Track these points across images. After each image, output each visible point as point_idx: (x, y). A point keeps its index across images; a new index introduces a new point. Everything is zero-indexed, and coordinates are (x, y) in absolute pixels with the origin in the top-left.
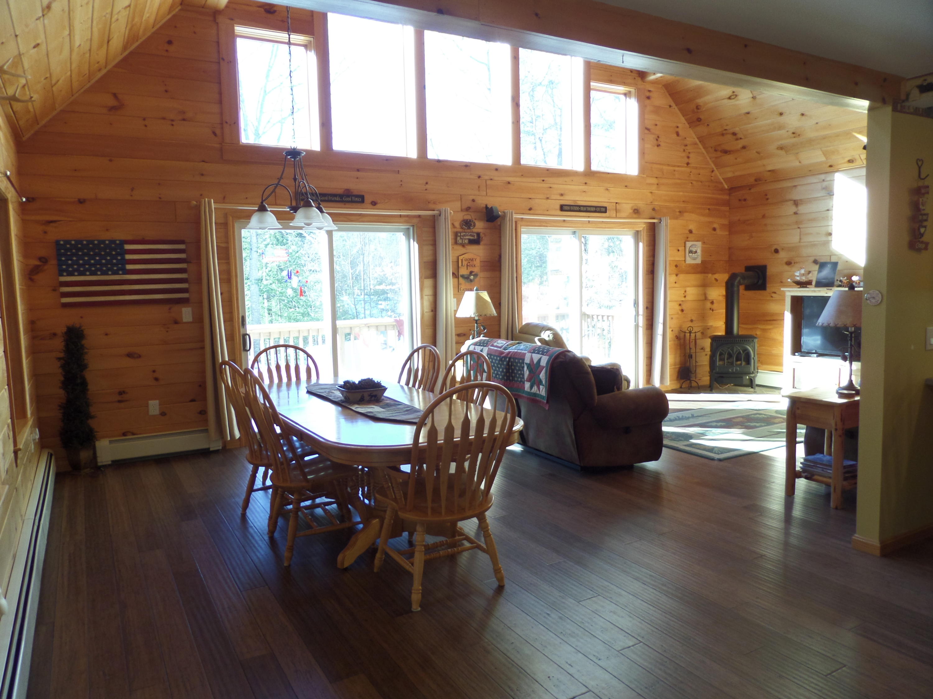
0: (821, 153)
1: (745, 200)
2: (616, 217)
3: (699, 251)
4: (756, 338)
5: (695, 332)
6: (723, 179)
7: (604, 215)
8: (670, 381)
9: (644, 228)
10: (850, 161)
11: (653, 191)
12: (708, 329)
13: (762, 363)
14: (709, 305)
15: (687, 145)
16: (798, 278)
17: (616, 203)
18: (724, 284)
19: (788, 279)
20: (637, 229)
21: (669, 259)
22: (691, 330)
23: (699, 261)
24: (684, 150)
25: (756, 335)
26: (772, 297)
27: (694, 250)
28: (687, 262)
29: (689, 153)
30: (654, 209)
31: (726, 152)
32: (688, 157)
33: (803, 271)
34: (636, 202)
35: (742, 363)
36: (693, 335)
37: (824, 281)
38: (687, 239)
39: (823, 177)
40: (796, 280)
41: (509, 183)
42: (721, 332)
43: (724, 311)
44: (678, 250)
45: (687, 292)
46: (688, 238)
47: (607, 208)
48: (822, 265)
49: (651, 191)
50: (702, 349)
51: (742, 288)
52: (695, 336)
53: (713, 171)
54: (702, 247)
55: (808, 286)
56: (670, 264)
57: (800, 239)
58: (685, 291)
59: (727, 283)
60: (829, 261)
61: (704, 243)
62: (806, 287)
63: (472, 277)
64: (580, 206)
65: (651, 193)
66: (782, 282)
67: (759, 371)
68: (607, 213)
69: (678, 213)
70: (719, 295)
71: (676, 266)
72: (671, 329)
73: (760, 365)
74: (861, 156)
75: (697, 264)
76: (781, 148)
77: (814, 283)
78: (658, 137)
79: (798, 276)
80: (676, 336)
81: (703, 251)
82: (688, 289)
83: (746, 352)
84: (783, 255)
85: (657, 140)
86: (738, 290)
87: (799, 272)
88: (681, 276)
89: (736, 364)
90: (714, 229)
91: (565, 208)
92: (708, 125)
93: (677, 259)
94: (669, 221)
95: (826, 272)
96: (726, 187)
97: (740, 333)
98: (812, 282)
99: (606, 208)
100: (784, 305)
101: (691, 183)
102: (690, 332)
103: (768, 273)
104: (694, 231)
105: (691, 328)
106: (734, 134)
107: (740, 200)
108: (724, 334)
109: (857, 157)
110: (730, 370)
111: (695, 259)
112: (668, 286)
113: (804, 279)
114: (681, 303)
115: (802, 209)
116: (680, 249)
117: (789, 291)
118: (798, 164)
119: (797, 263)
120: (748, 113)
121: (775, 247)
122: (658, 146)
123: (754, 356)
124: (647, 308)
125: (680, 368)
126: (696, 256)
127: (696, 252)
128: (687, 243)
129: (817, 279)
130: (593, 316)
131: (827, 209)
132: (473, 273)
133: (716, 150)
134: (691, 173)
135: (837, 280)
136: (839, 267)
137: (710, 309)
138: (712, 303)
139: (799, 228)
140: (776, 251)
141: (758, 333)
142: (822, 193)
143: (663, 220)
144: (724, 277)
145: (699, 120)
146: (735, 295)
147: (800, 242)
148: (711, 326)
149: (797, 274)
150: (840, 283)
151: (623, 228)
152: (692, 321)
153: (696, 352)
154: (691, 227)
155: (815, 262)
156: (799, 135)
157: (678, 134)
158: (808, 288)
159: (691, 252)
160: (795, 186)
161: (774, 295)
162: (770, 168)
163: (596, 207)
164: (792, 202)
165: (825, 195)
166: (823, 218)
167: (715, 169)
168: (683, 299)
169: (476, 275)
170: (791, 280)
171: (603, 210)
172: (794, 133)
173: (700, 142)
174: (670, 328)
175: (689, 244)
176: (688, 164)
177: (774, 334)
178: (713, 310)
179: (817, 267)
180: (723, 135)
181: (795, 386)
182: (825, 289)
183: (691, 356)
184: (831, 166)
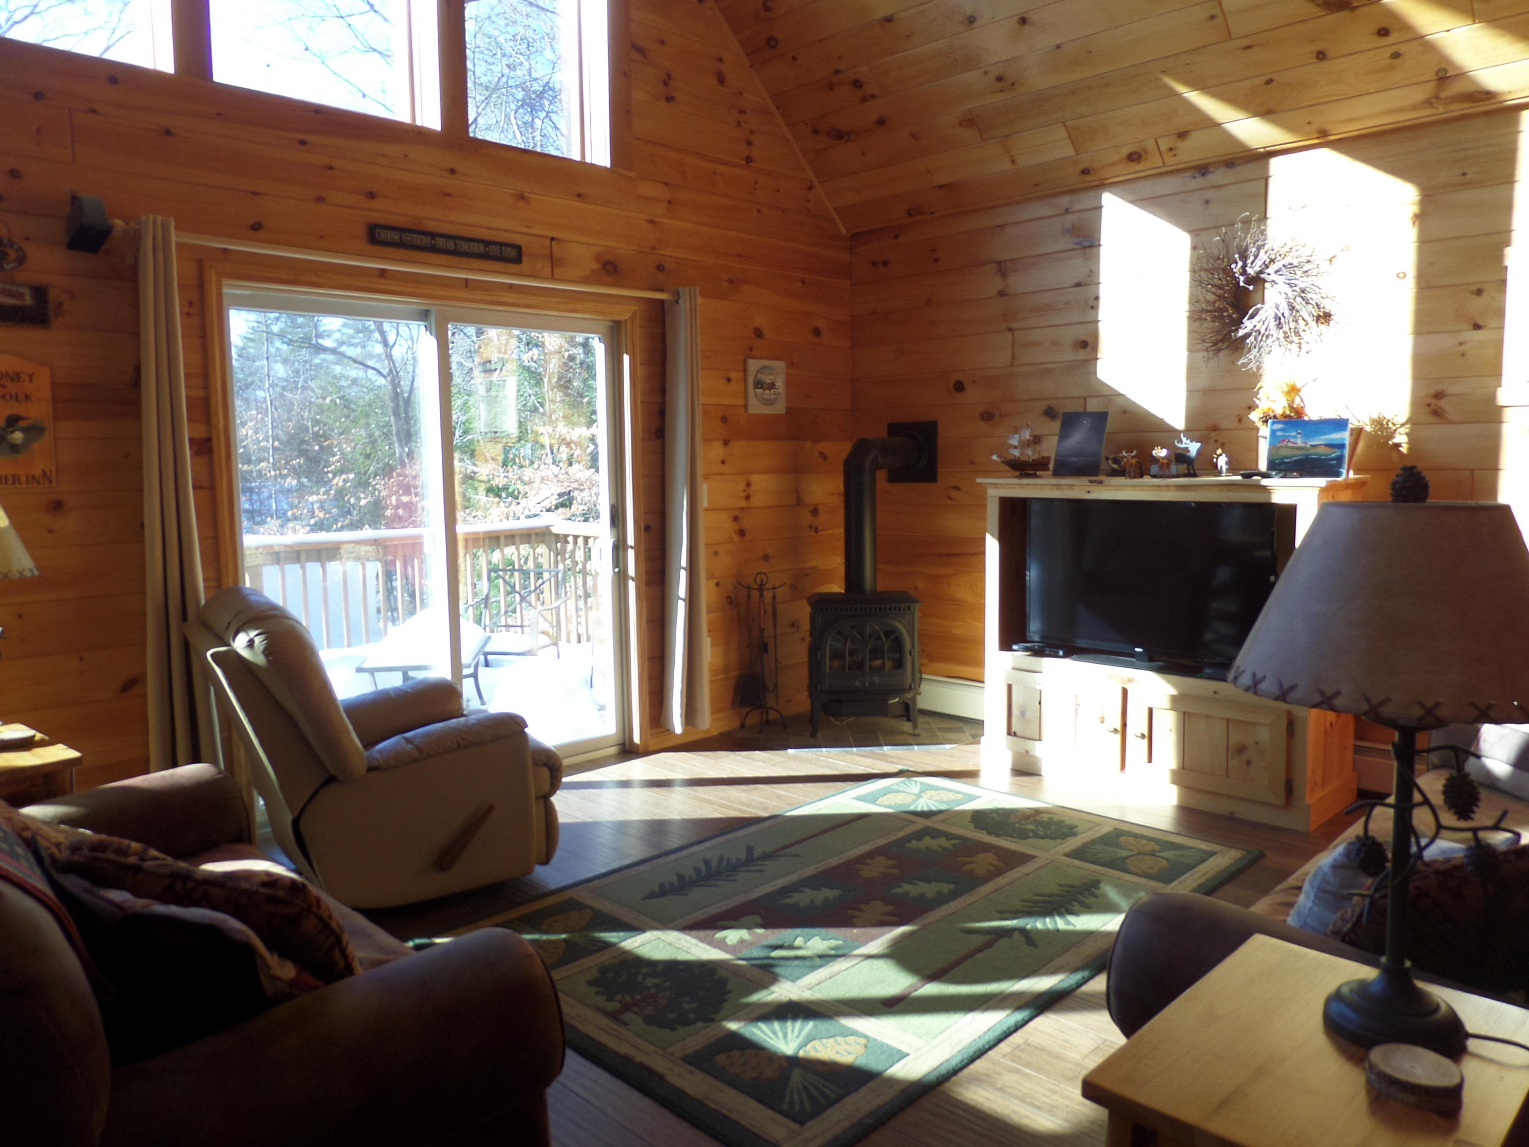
0: (1063, 133)
1: (885, 264)
2: (552, 278)
3: (780, 383)
4: (916, 601)
5: (774, 588)
6: (835, 209)
7: (513, 268)
8: (712, 713)
9: (634, 314)
10: (1134, 157)
11: (658, 219)
12: (807, 575)
13: (933, 657)
14: (806, 518)
15: (744, 112)
16: (1016, 453)
17: (552, 239)
18: (841, 467)
19: (993, 454)
20: (617, 318)
21: (702, 399)
22: (764, 582)
23: (780, 408)
24: (739, 124)
25: (916, 588)
26: (950, 498)
27: (768, 381)
28: (751, 411)
29: (752, 132)
30: (660, 268)
31: (839, 135)
32: (749, 143)
33: (1027, 435)
34: (613, 244)
35: (883, 664)
36: (768, 595)
37: (1073, 459)
38: (750, 353)
39: (1065, 201)
40: (1010, 458)
41: (168, 133)
42: (837, 588)
43: (841, 531)
44: (729, 380)
45: (753, 488)
46: (751, 349)
47: (524, 249)
48: (1069, 421)
49: (650, 217)
50: (793, 625)
51: (881, 475)
52: (774, 597)
53: (810, 188)
54: (788, 375)
55: (1038, 473)
56: (706, 414)
57: (1013, 357)
58: (748, 484)
59: (847, 464)
60: (1082, 410)
61: (791, 364)
62: (1035, 476)
63: (18, 436)
64: (433, 235)
65: (652, 222)
66: (972, 463)
67: (924, 676)
68: (522, 265)
69: (725, 284)
70: (832, 494)
71: (724, 419)
72: (715, 581)
73: (925, 661)
74: (1159, 141)
75: (777, 417)
76: (969, 122)
77: (1051, 466)
78: (669, 75)
79: (1015, 447)
80: (728, 597)
81: (789, 384)
82: (755, 478)
83: (893, 636)
84: (974, 397)
85: (666, 84)
86: (873, 482)
87: (1017, 436)
88: (738, 446)
89: (870, 668)
90: (817, 332)
91: (384, 235)
92: (794, 58)
93: (726, 401)
94: (700, 300)
95: (1077, 438)
96: (844, 231)
97: (880, 588)
98: (1048, 463)
99: (518, 248)
100: (985, 519)
101: (758, 210)
102: (761, 588)
103: (940, 441)
104: (767, 334)
105: (763, 576)
106: (857, 84)
107: (874, 264)
108: (843, 591)
109: (1150, 144)
110: (858, 684)
111: (769, 403)
112: (700, 471)
113: (1030, 454)
114: (737, 513)
115: (1020, 282)
116: (733, 375)
117: (995, 486)
118: (1008, 166)
119: (1006, 415)
120: (889, 19)
121: (956, 377)
122: (670, 99)
123: (913, 647)
124: (647, 528)
125: (740, 677)
126: (773, 397)
127: (772, 386)
128: (751, 362)
129: (1056, 455)
130: (566, 536)
131: (1075, 281)
132: (22, 424)
133: (815, 132)
134: (757, 186)
135: (1107, 459)
136: (1110, 426)
137: (811, 527)
138: (815, 512)
139: (1010, 329)
140: (959, 387)
141: (921, 585)
142: (1067, 242)
143: (684, 292)
144: (840, 449)
145: (772, 43)
146: (867, 494)
147: (1012, 365)
148: (814, 568)
149: (1014, 441)
150: (1115, 466)
151: (573, 311)
152: (766, 558)
153: (775, 636)
154: (761, 321)
155: (1050, 413)
156: (1013, 84)
157: (721, 81)
158: (1040, 477)
159: (759, 384)
160: (1001, 226)
161: (954, 494)
162: (943, 179)
163: (487, 243)
164: (994, 265)
165: (1071, 246)
166: (1067, 303)
167: (816, 183)
168: (743, 503)
169: (34, 431)
170: (999, 456)
171: (512, 253)
172: (999, 79)
173: (778, 108)
174: (710, 577)
175: (754, 365)
176: (748, 160)
177: (959, 589)
178: (816, 530)
179: (1056, 426)
180: (831, 87)
181: (1013, 730)
182: (1084, 480)
183: (765, 648)
184: (1085, 172)
